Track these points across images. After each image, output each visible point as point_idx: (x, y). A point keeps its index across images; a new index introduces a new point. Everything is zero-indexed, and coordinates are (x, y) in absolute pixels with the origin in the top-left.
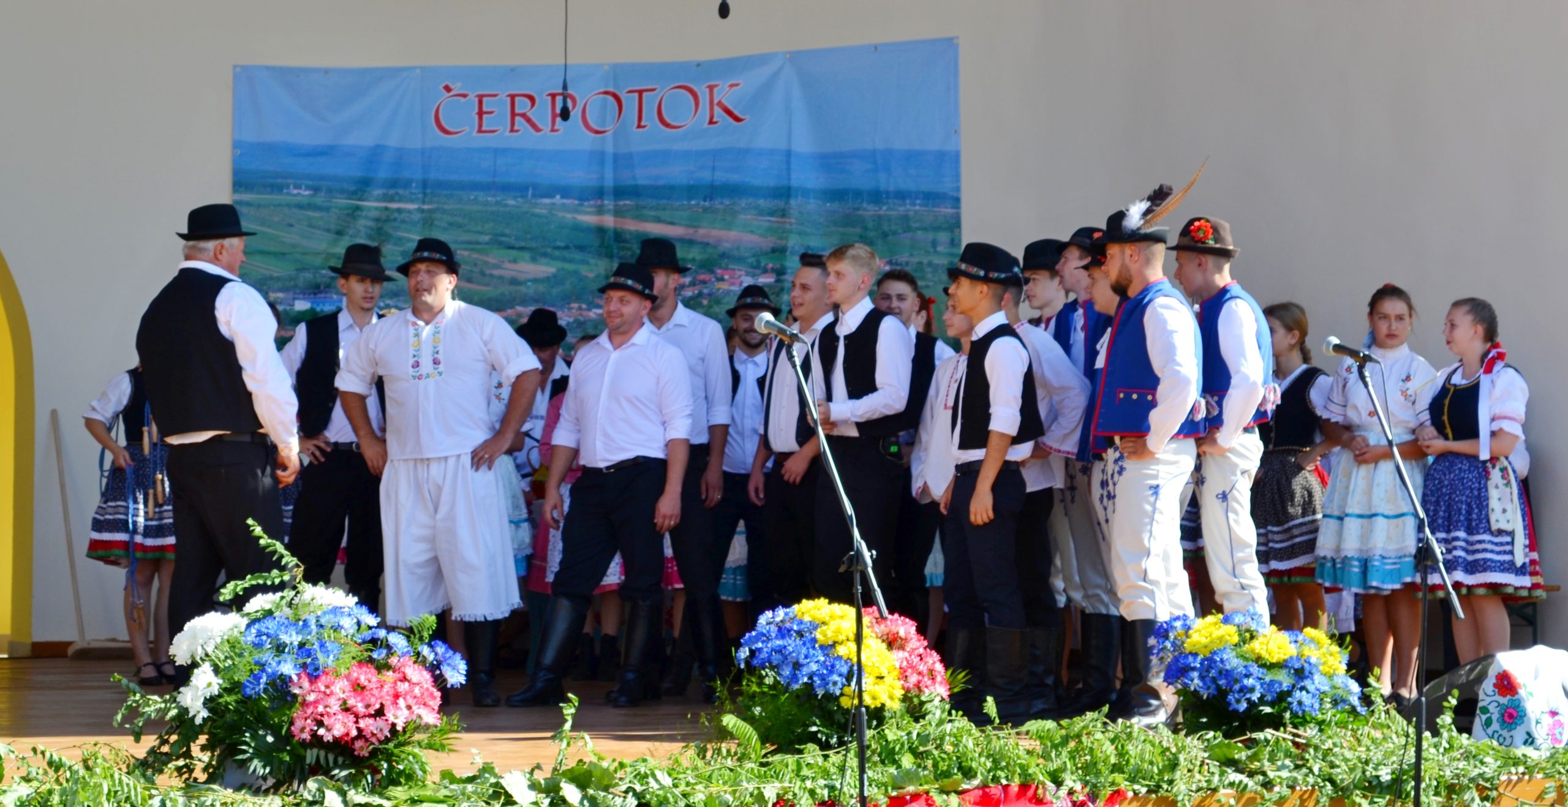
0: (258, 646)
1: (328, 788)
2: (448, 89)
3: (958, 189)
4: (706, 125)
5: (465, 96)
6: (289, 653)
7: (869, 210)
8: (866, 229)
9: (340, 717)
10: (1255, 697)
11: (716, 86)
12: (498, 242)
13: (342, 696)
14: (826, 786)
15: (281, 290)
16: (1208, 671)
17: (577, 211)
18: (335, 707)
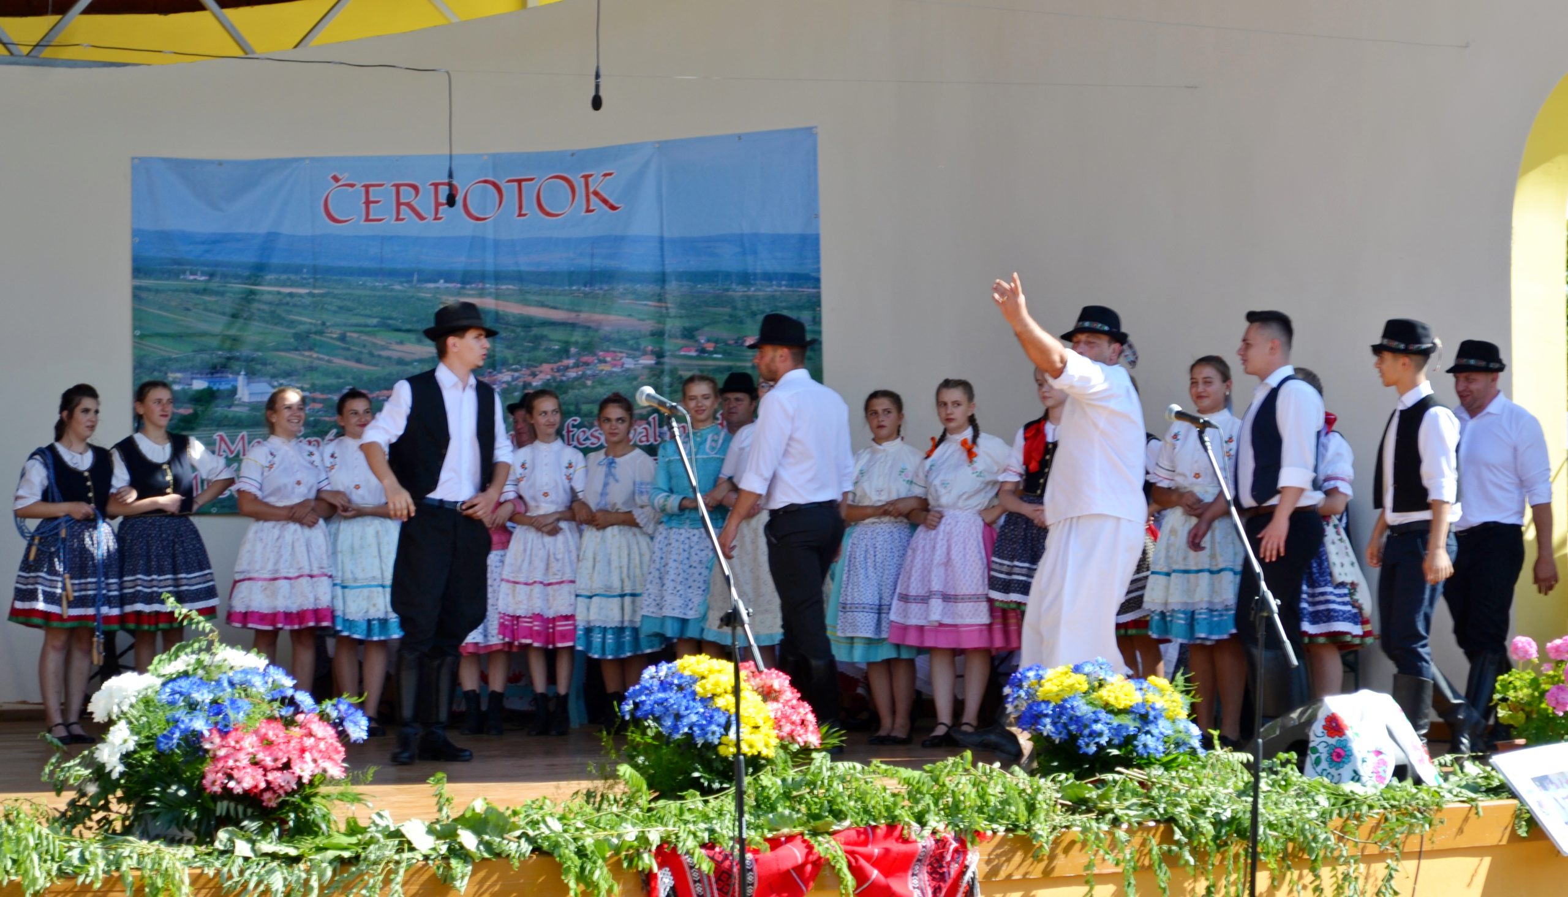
0: (172, 703)
1: (238, 838)
2: (336, 179)
3: (818, 270)
4: (583, 213)
5: (352, 186)
6: (200, 710)
7: (738, 291)
8: (735, 308)
9: (249, 770)
10: (1103, 741)
11: (591, 176)
12: (386, 325)
13: (251, 750)
14: (706, 829)
15: (179, 370)
16: (1059, 717)
17: (459, 294)
18: (244, 761)
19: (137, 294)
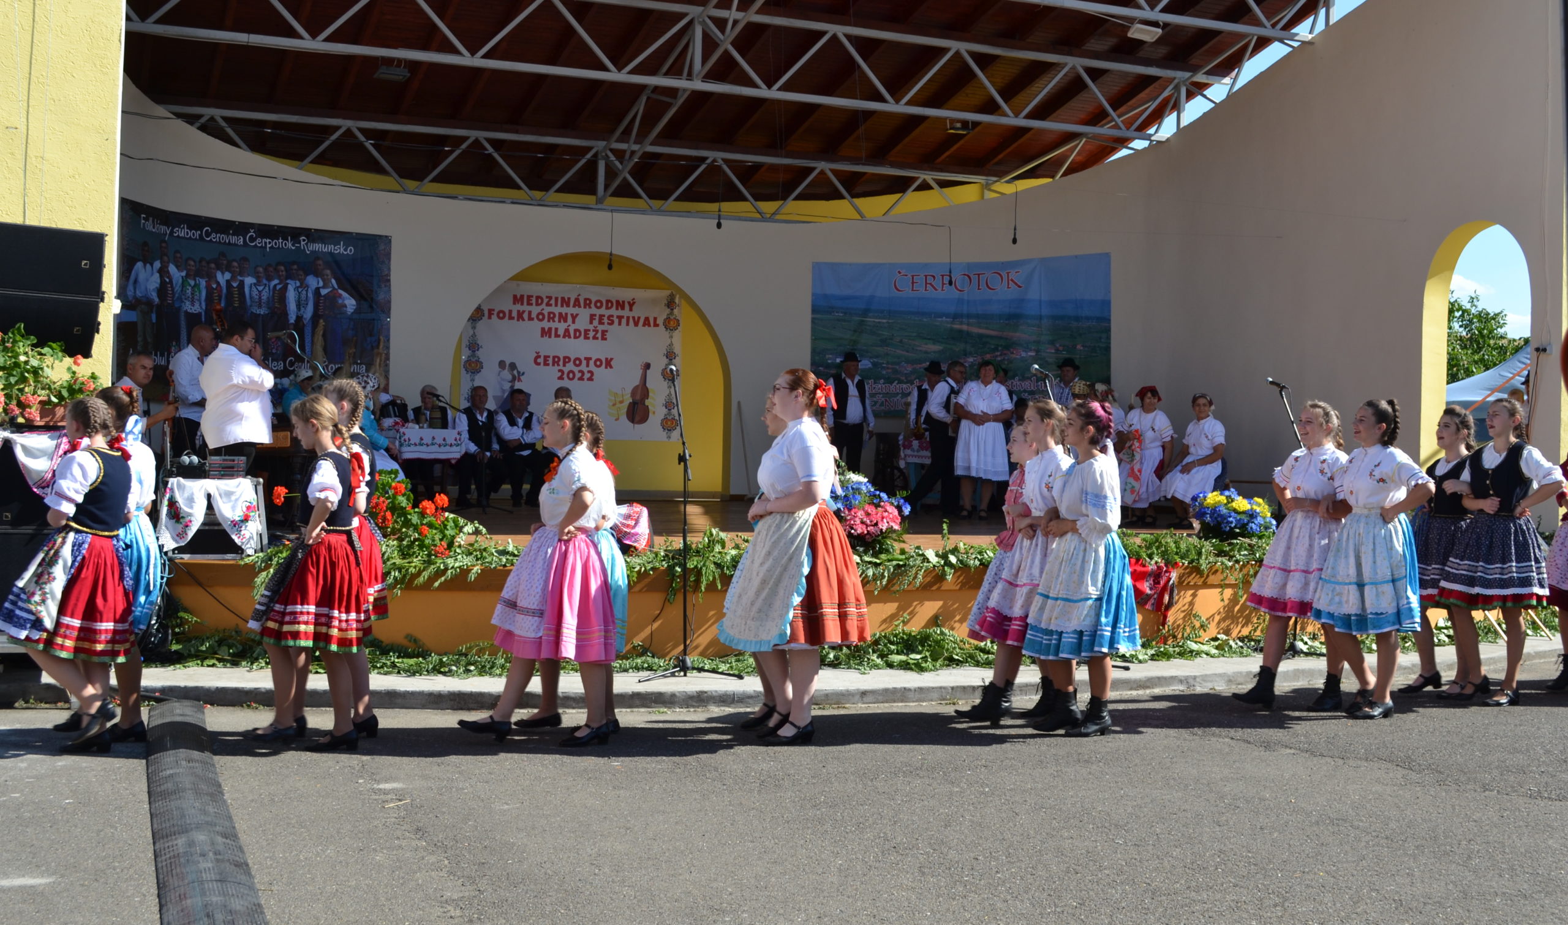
2: (899, 272)
3: (1110, 315)
4: (1006, 289)
5: (906, 275)
10: (1233, 525)
11: (1010, 272)
16: (1213, 515)
18: (858, 522)
19: (813, 321)
